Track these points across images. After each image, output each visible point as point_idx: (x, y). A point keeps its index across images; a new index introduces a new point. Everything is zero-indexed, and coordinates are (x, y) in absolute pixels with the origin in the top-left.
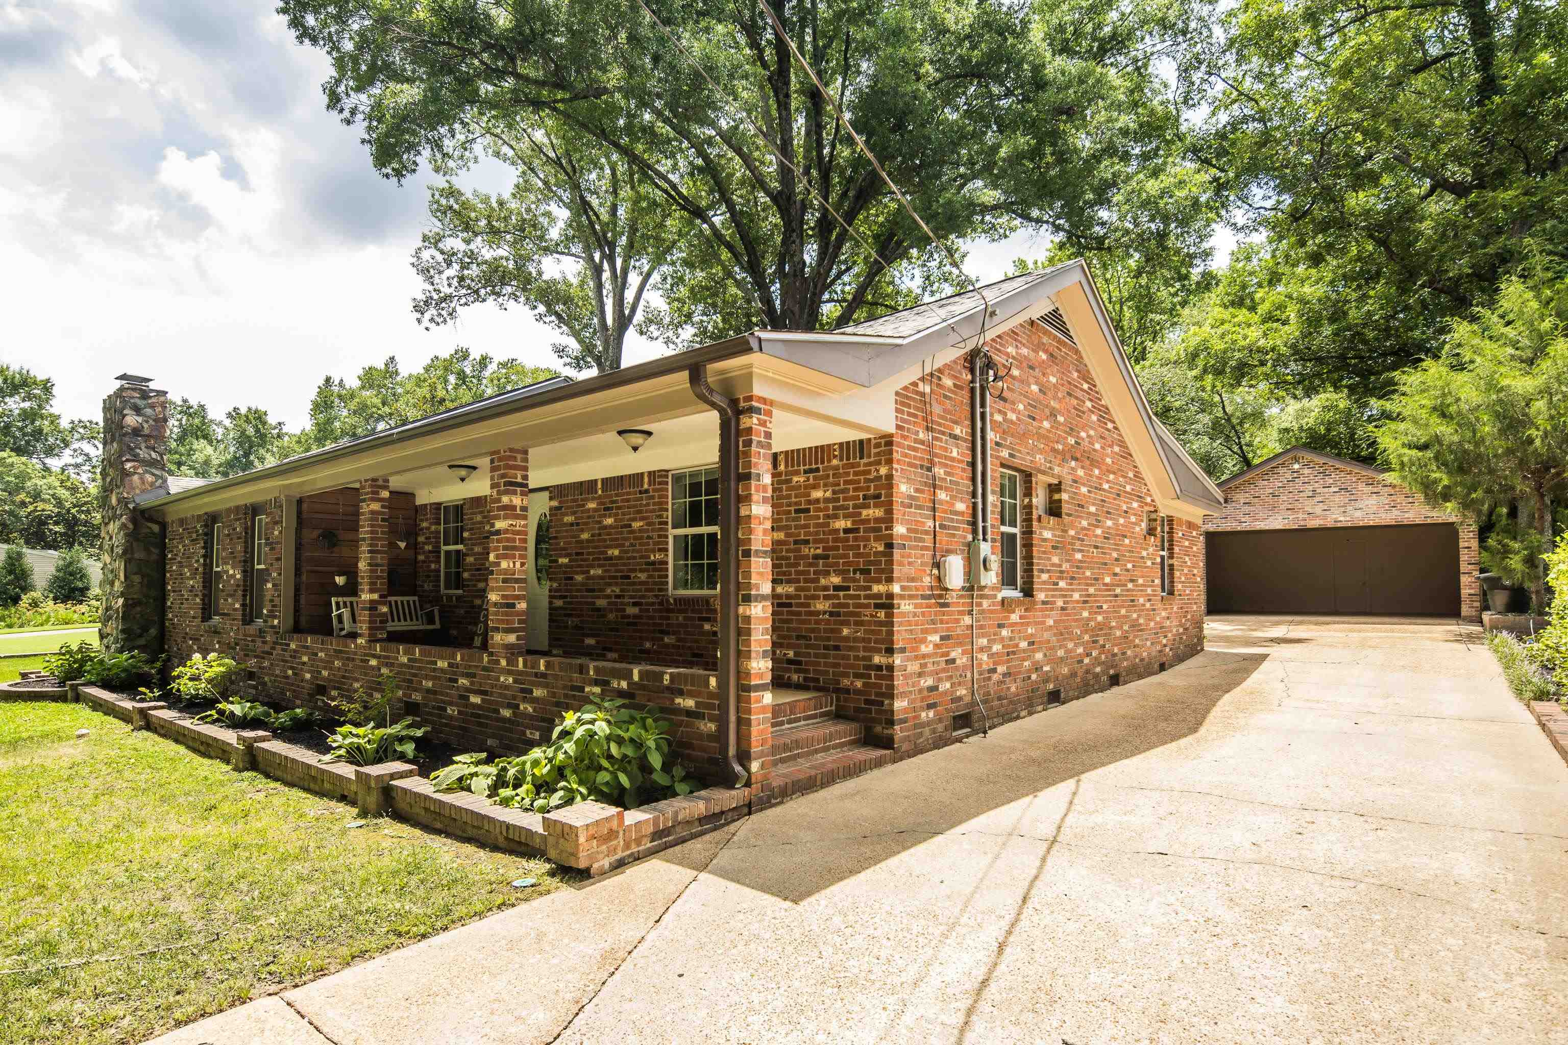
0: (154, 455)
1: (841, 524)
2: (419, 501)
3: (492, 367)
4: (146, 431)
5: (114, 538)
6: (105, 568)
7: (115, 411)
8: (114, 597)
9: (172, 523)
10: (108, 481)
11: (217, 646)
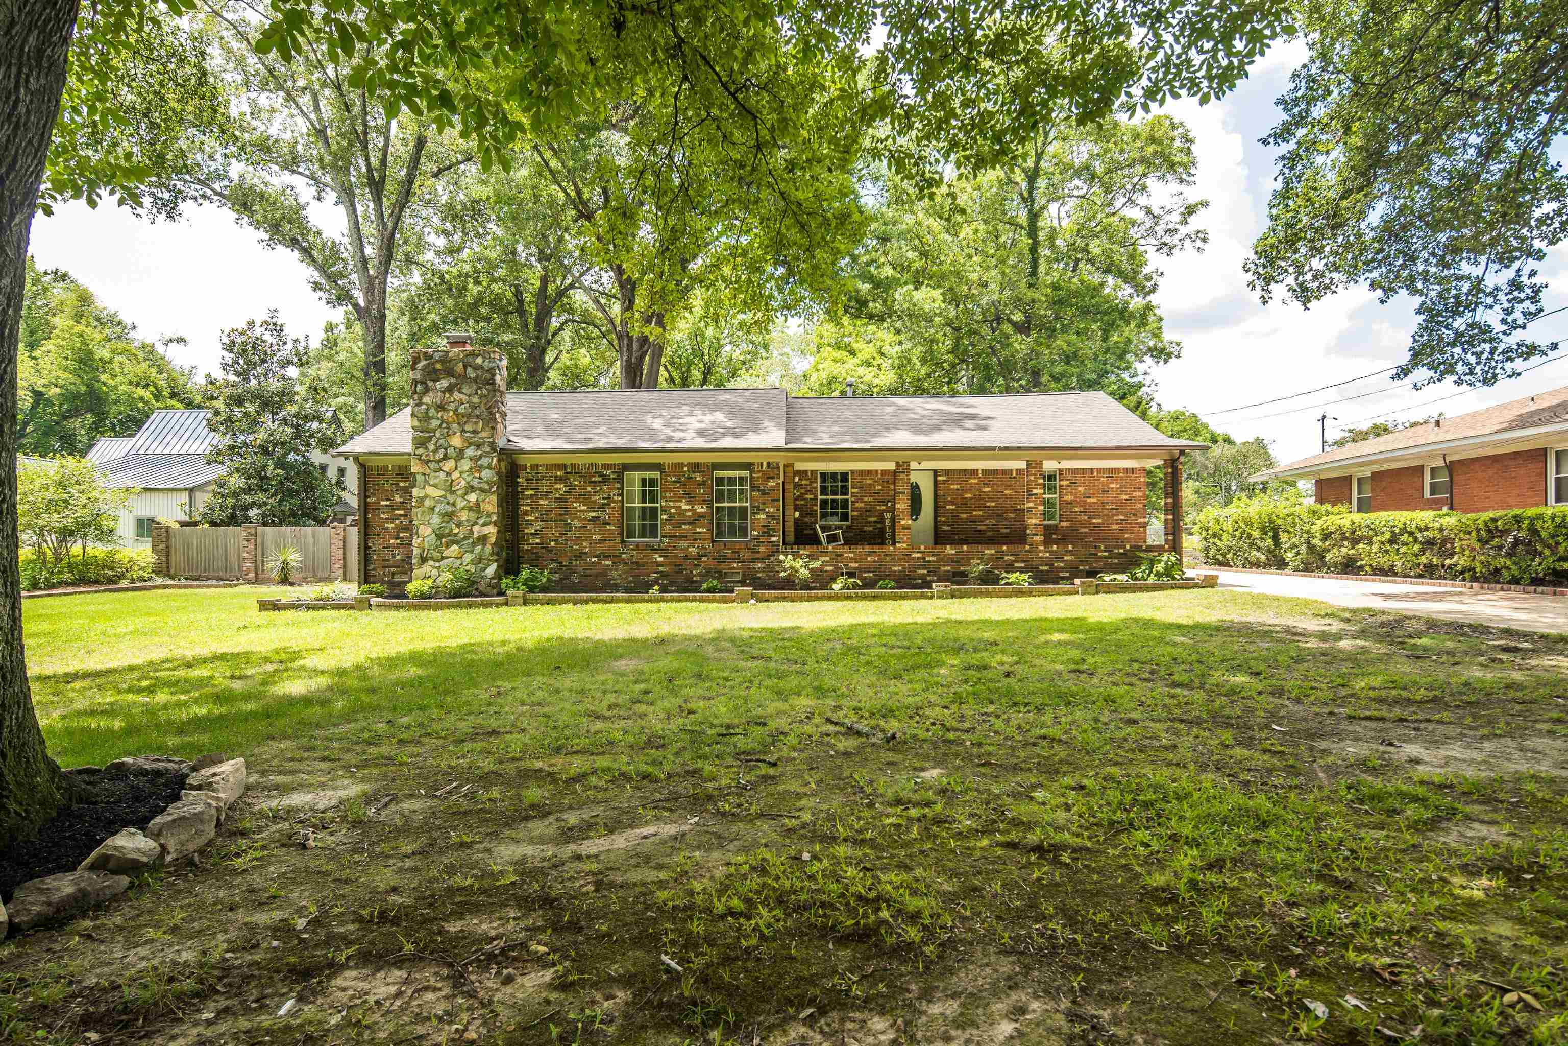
5: (455, 475)
6: (421, 500)
7: (465, 367)
8: (458, 525)
9: (535, 467)
10: (435, 423)
11: (660, 559)
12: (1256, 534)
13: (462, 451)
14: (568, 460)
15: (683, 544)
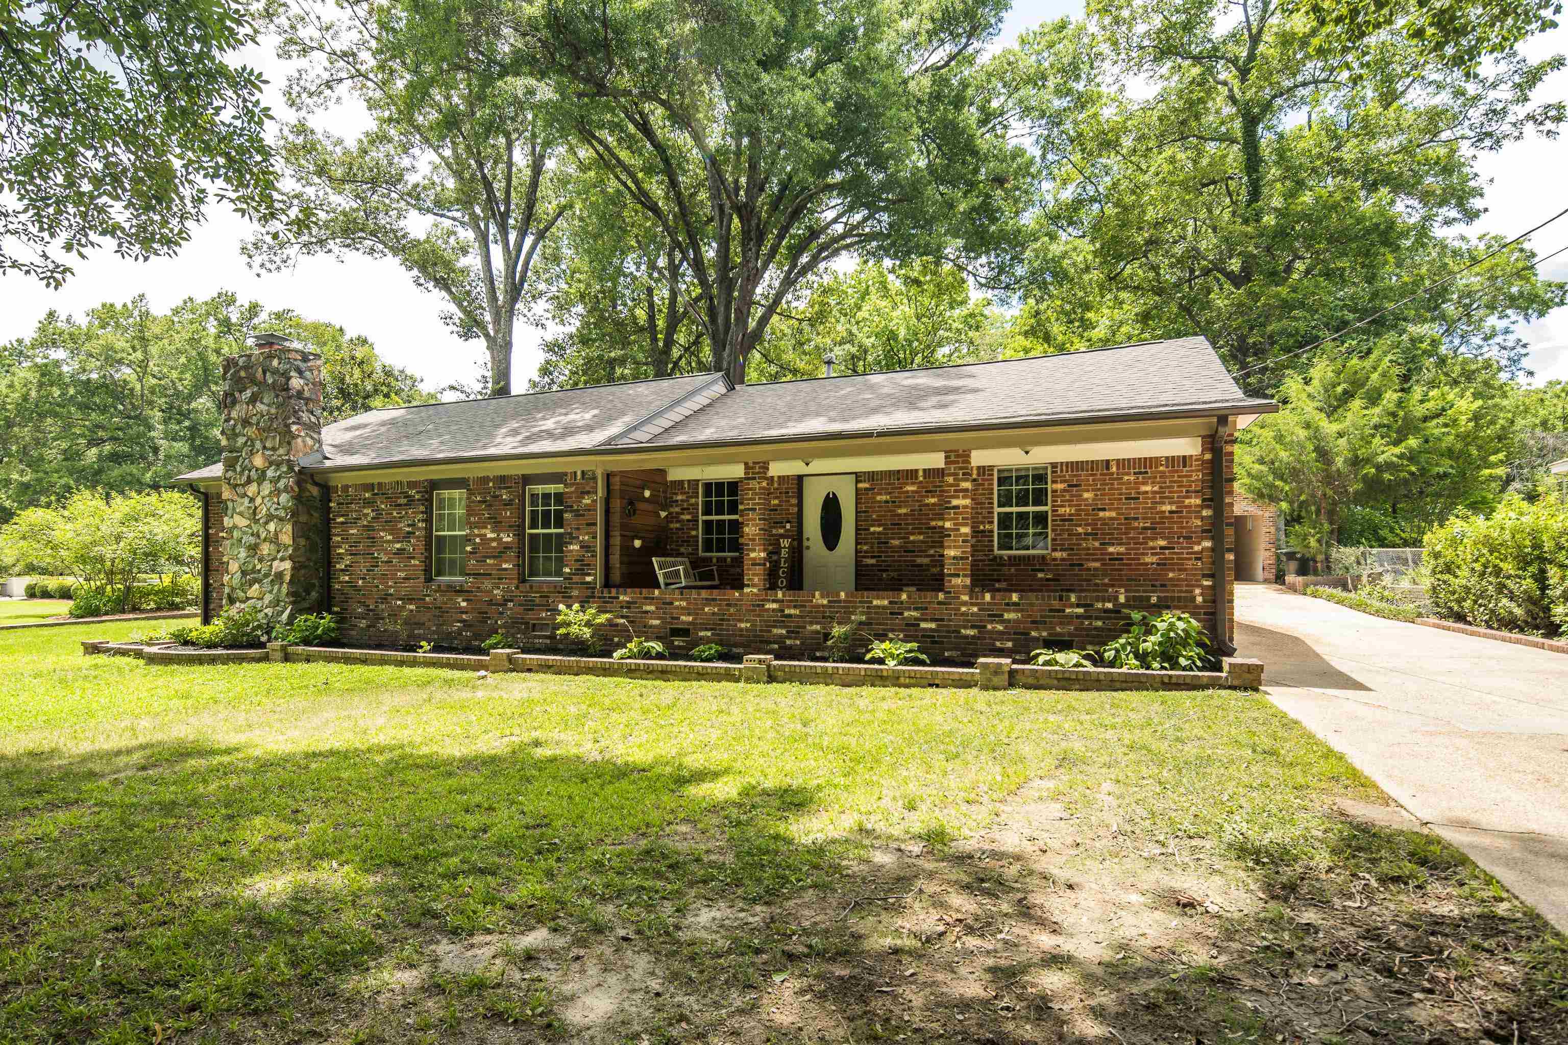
0: (313, 419)
1: (1167, 508)
2: (670, 478)
3: (263, 316)
4: (307, 394)
5: (258, 501)
6: (230, 531)
7: (264, 372)
8: (261, 560)
9: (346, 488)
10: (241, 440)
11: (464, 604)
12: (1508, 567)
13: (264, 472)
14: (374, 477)
15: (487, 584)
